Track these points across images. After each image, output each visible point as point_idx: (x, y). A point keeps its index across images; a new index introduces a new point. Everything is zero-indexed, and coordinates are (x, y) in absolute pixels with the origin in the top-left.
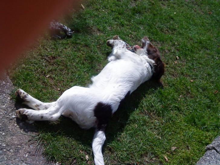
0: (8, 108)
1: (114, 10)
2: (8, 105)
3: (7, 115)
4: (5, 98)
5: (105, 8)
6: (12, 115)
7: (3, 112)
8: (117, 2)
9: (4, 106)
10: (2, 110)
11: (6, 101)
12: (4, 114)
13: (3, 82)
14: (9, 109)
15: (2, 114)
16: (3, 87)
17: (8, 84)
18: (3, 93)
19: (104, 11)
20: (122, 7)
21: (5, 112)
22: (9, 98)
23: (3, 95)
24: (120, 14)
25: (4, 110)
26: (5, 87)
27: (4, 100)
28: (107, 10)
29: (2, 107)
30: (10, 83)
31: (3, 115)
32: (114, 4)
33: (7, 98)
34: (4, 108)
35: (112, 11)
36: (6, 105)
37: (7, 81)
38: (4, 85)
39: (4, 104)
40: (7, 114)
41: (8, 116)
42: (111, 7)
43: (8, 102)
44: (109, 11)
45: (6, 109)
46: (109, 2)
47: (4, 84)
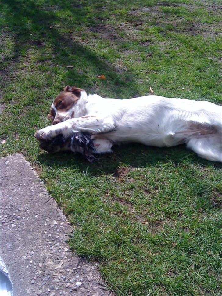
0: (67, 268)
1: (198, 84)
2: (66, 262)
3: (67, 283)
4: (60, 251)
5: (184, 85)
6: (75, 281)
7: (59, 278)
8: (200, 73)
9: (60, 266)
10: (56, 274)
11: (62, 256)
12: (61, 282)
13: (54, 221)
14: (68, 270)
15: (58, 280)
16: (54, 231)
17: (62, 224)
18: (55, 242)
19: (183, 89)
20: (210, 78)
21: (62, 276)
22: (66, 249)
23: (56, 244)
24: (210, 88)
25: (60, 272)
26: (58, 230)
27: (58, 254)
28: (188, 87)
29: (57, 268)
30: (65, 222)
31: (60, 284)
32: (197, 77)
33: (63, 249)
34: (60, 269)
35: (197, 86)
36: (62, 263)
37: (59, 219)
38: (56, 227)
39: (60, 262)
40: (66, 280)
41: (69, 284)
42: (193, 81)
43: (66, 257)
44: (193, 87)
45: (63, 271)
46: (188, 76)
47: (56, 225)
